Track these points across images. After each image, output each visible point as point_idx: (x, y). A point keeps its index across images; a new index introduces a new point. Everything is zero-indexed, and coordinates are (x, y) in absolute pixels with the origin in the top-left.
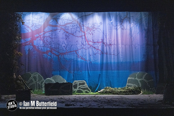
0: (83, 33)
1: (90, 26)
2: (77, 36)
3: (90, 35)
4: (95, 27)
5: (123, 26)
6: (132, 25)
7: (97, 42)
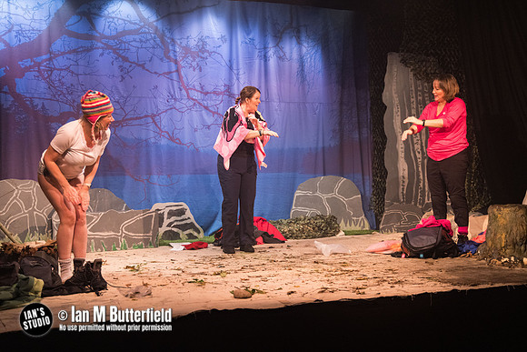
0: (173, 64)
1: (193, 43)
2: (156, 73)
3: (194, 70)
4: (208, 48)
5: (281, 49)
6: (304, 50)
7: (214, 93)
